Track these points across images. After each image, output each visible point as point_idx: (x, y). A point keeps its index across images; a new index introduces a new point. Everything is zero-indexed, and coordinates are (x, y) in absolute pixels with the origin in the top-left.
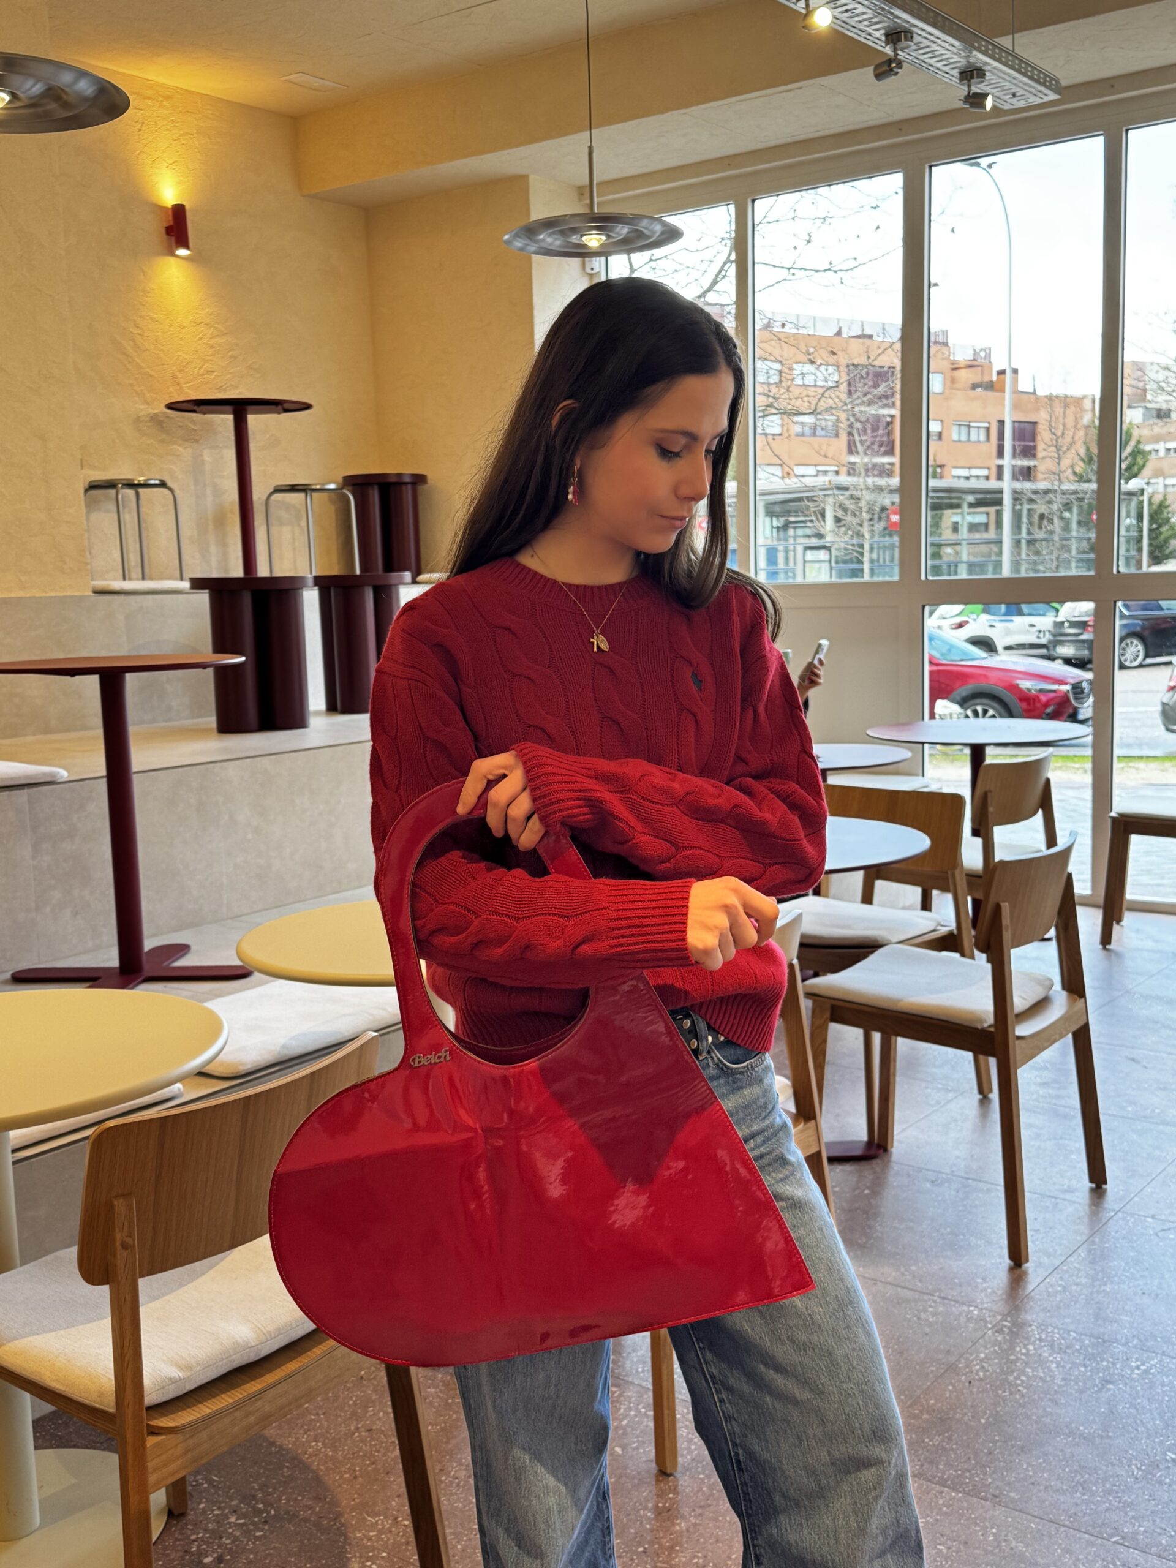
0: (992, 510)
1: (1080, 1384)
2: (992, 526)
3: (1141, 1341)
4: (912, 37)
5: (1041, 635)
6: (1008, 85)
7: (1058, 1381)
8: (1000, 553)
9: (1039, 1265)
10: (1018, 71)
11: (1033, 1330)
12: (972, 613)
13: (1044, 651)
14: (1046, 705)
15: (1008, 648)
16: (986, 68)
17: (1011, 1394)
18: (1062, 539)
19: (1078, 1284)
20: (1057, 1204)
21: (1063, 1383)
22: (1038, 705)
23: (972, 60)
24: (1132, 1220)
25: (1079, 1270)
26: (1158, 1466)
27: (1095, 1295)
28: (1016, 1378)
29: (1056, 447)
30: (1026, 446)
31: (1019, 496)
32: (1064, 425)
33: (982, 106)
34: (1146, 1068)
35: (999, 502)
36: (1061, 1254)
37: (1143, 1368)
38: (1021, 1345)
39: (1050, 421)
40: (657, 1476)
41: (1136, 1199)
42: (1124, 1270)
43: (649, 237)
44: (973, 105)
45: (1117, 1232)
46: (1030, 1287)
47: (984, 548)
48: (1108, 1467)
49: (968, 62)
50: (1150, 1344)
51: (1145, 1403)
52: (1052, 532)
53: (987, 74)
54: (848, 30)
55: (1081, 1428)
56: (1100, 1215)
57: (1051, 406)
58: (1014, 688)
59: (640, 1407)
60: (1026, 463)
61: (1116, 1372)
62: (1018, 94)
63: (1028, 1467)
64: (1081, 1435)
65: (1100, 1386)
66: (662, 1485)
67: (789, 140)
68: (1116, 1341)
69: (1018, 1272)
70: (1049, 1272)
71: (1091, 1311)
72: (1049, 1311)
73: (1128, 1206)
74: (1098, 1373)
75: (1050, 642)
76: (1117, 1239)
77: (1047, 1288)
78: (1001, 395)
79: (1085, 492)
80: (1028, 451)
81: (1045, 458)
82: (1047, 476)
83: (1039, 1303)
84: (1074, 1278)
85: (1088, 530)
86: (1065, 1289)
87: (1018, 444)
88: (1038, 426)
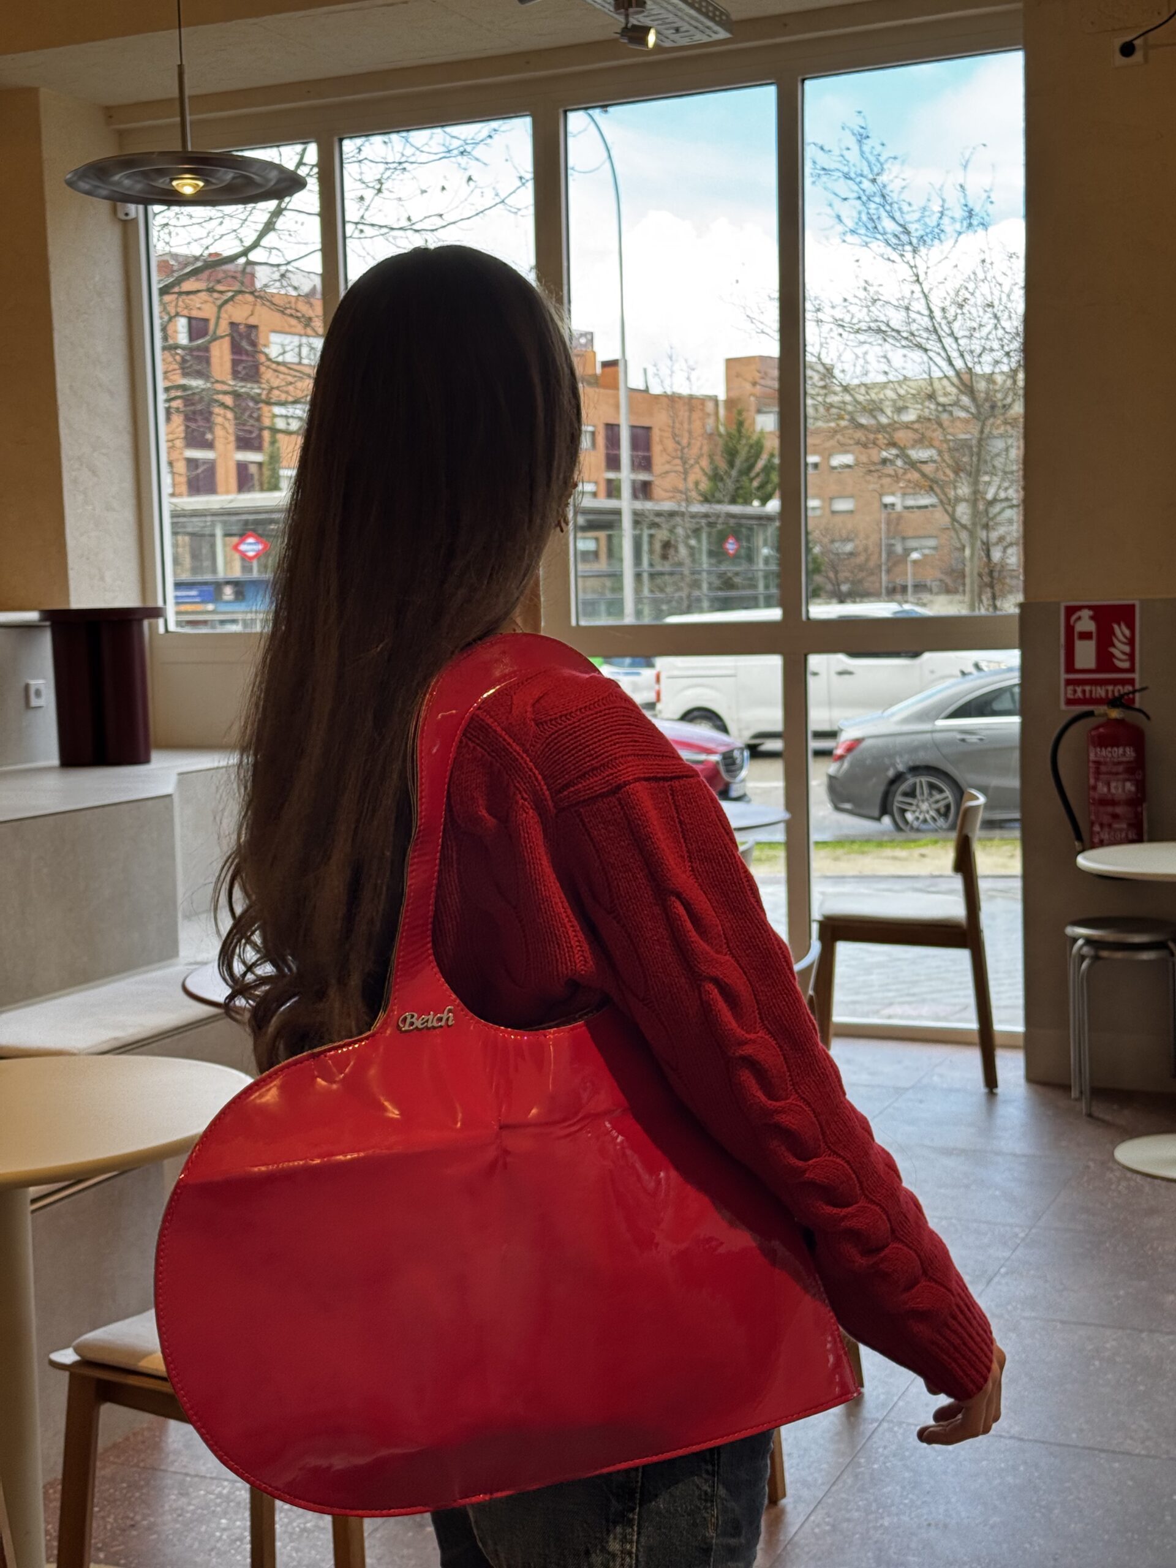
0: (602, 535)
2: (604, 556)
6: (672, 18)
8: (619, 588)
9: (799, 1499)
10: (684, 1)
18: (693, 573)
19: (849, 1520)
24: (901, 1431)
25: (848, 1502)
27: (872, 1532)
29: (681, 458)
30: (643, 457)
31: (639, 519)
32: (690, 432)
33: (643, 41)
35: (614, 525)
36: (823, 1484)
39: (673, 427)
41: (901, 1403)
42: (901, 1496)
43: (259, 185)
44: (632, 40)
45: (885, 1447)
46: (793, 1530)
52: (680, 564)
53: (648, 2)
56: (862, 1428)
57: (672, 407)
60: (643, 477)
62: (682, 29)
69: (773, 1511)
70: (812, 1507)
71: (870, 1554)
72: (820, 1559)
73: (892, 1414)
76: (886, 1457)
77: (813, 1529)
78: (610, 392)
79: (718, 516)
80: (643, 463)
81: (667, 472)
82: (671, 494)
83: (806, 1549)
84: (843, 1512)
85: (720, 562)
86: (834, 1528)
87: (635, 453)
88: (656, 435)
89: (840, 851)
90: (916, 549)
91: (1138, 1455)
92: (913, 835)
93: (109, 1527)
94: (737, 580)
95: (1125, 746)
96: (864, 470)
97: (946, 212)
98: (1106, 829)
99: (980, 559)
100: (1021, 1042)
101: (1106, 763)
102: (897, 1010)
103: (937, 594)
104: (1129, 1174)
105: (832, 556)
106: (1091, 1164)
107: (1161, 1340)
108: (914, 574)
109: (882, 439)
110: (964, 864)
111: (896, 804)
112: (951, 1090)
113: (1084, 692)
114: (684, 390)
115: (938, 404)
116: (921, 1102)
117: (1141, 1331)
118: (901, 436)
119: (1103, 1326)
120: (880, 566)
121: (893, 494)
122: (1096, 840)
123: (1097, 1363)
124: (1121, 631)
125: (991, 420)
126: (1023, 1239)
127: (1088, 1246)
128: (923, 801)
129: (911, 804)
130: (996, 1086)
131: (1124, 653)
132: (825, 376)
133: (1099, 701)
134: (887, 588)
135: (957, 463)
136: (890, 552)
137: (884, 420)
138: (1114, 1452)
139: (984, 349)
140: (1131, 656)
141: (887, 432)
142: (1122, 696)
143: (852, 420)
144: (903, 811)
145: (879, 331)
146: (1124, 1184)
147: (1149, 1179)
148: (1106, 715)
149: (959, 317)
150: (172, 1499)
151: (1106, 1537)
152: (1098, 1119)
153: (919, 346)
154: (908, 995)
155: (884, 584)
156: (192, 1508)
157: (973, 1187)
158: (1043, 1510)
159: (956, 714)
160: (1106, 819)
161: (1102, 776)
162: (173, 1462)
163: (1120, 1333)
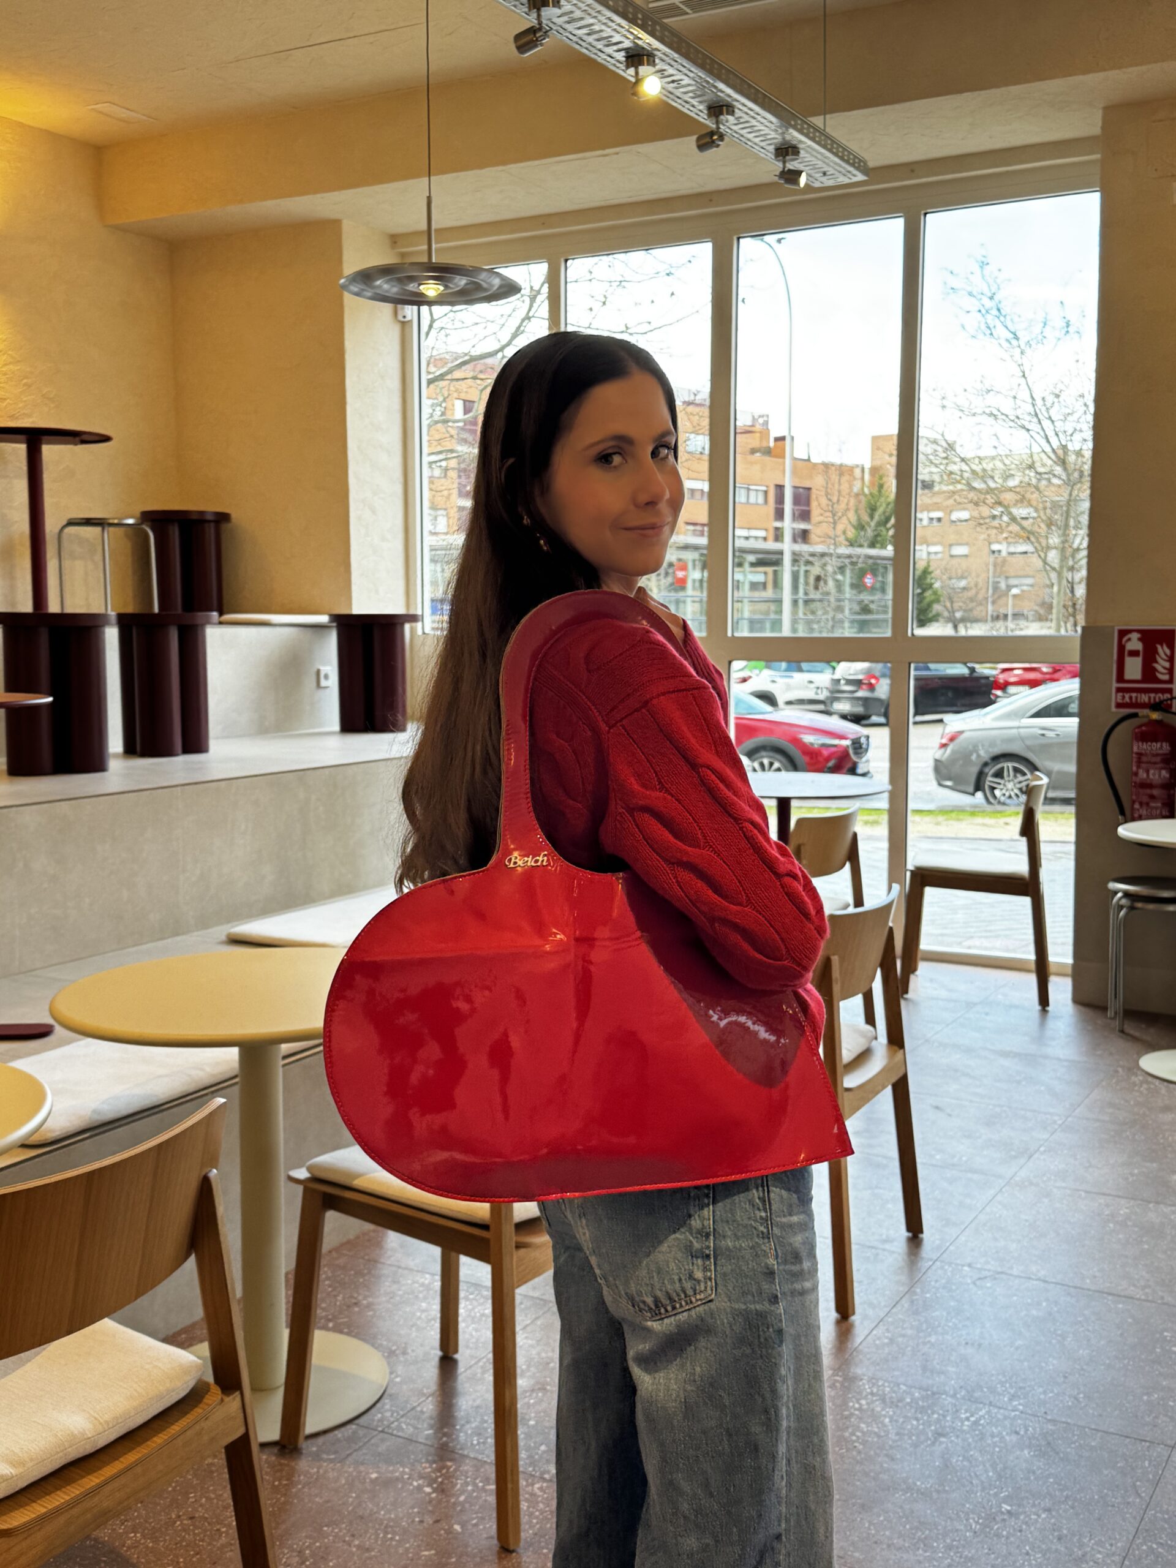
0: (770, 570)
1: (914, 1438)
2: (770, 586)
3: (968, 1392)
4: (733, 111)
5: (819, 691)
7: (892, 1436)
8: (780, 612)
9: (865, 1317)
10: (830, 151)
11: (864, 1384)
12: (755, 668)
13: (821, 707)
14: (828, 759)
15: (789, 703)
16: (801, 146)
17: (847, 1451)
18: (836, 600)
19: (903, 1336)
20: (877, 1254)
21: (897, 1438)
22: (821, 759)
23: (788, 137)
24: (950, 1269)
25: (904, 1321)
26: (994, 1519)
27: (921, 1346)
28: (853, 1434)
29: (832, 512)
30: (803, 511)
31: (797, 558)
32: (839, 492)
33: (797, 183)
34: (950, 1115)
35: (778, 563)
36: (885, 1306)
37: (972, 1419)
38: (854, 1400)
39: (827, 488)
40: (499, 1553)
41: (952, 1248)
42: (947, 1320)
43: (486, 290)
44: (787, 181)
45: (936, 1281)
46: (858, 1340)
47: (763, 607)
48: (946, 1521)
49: (784, 139)
50: (977, 1394)
51: (977, 1454)
52: (828, 594)
53: (802, 152)
54: (673, 100)
55: (918, 1483)
56: (920, 1264)
57: (827, 472)
58: (796, 742)
59: (478, 1481)
60: (803, 526)
61: (947, 1424)
62: (828, 173)
63: (869, 1525)
64: (918, 1490)
65: (933, 1439)
66: (505, 1562)
67: (603, 204)
68: (945, 1393)
69: (844, 1325)
70: (875, 1324)
71: (918, 1363)
72: (878, 1364)
73: (945, 1255)
74: (930, 1426)
75: (827, 698)
76: (937, 1289)
77: (874, 1341)
78: (780, 460)
79: (859, 557)
80: (804, 515)
81: (820, 522)
82: (823, 539)
83: (868, 1356)
84: (900, 1329)
85: (860, 592)
86: (892, 1341)
87: (797, 508)
88: (814, 492)
89: (940, 818)
90: (1016, 586)
91: (1139, 1299)
92: (999, 808)
93: (338, 1303)
94: (872, 606)
95: (1162, 742)
96: (974, 523)
97: (1048, 323)
98: (1145, 807)
99: (1065, 594)
100: (1069, 971)
101: (1146, 755)
102: (976, 942)
103: (1033, 621)
104: (1150, 1079)
105: (950, 591)
106: (1120, 1070)
107: (1165, 1210)
108: (1014, 606)
109: (990, 500)
110: (1029, 829)
111: (987, 783)
112: (1012, 1006)
113: (1131, 698)
114: (837, 461)
115: (1037, 473)
116: (987, 1014)
117: (1150, 1202)
118: (1008, 497)
119: (1119, 1197)
120: (986, 599)
121: (999, 543)
122: (1136, 815)
123: (1111, 1225)
124: (1163, 651)
125: (1079, 485)
126: (1060, 1125)
127: (1112, 1133)
128: (1009, 781)
129: (999, 784)
130: (1048, 1005)
131: (1165, 668)
132: (946, 449)
133: (1143, 706)
134: (992, 616)
135: (1049, 519)
136: (996, 588)
137: (992, 485)
138: (1119, 1296)
139: (1075, 430)
140: (1171, 671)
141: (996, 495)
142: (1161, 702)
143: (968, 484)
144: (993, 789)
145: (991, 414)
146: (1145, 1086)
147: (1166, 1084)
148: (1148, 716)
149: (1056, 404)
150: (386, 1286)
151: (1107, 1362)
152: (1128, 1035)
153: (1023, 427)
154: (986, 931)
155: (990, 613)
156: (400, 1293)
157: (1024, 1083)
158: (1059, 1338)
159: (1038, 715)
160: (1145, 799)
161: (1143, 765)
162: (390, 1257)
163: (1132, 1203)
